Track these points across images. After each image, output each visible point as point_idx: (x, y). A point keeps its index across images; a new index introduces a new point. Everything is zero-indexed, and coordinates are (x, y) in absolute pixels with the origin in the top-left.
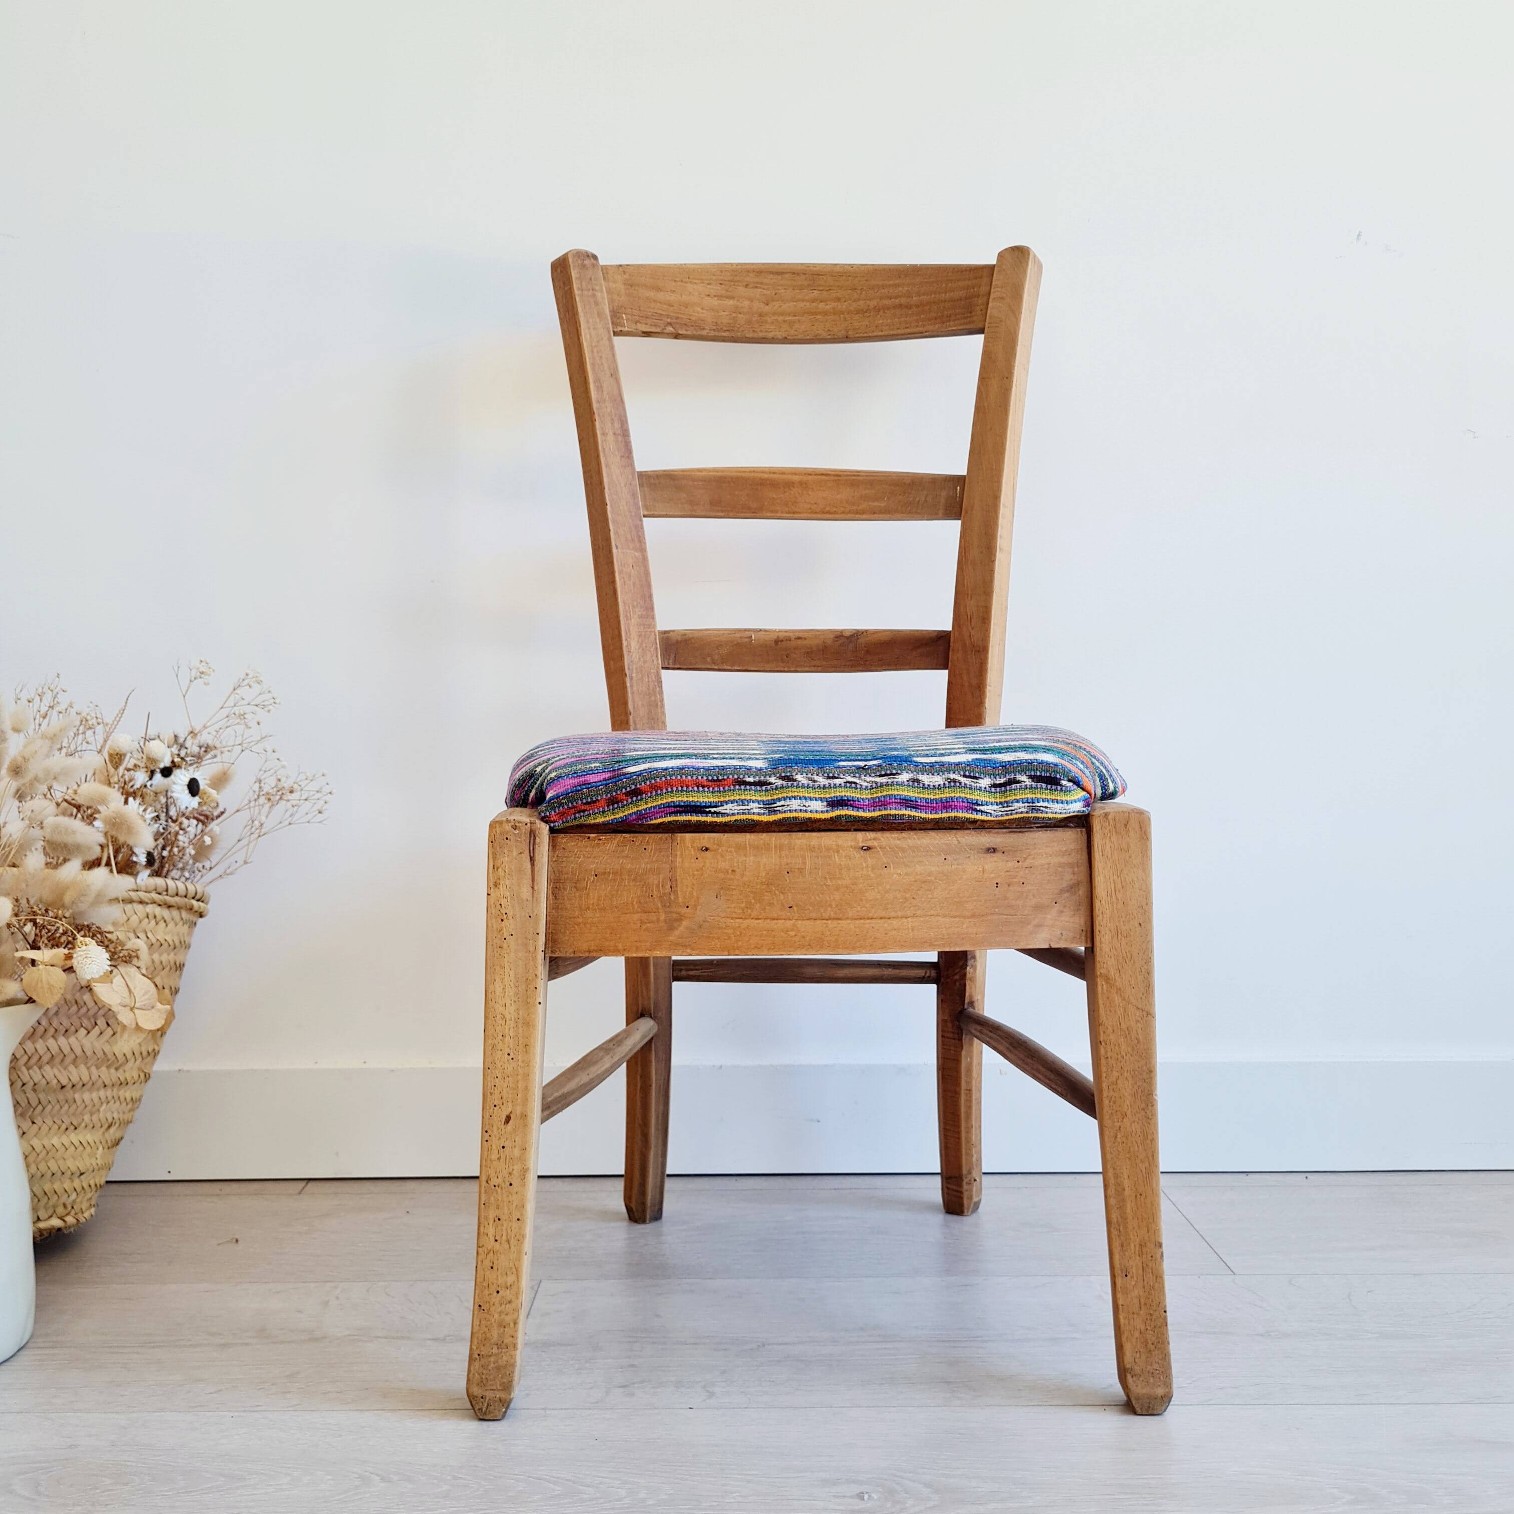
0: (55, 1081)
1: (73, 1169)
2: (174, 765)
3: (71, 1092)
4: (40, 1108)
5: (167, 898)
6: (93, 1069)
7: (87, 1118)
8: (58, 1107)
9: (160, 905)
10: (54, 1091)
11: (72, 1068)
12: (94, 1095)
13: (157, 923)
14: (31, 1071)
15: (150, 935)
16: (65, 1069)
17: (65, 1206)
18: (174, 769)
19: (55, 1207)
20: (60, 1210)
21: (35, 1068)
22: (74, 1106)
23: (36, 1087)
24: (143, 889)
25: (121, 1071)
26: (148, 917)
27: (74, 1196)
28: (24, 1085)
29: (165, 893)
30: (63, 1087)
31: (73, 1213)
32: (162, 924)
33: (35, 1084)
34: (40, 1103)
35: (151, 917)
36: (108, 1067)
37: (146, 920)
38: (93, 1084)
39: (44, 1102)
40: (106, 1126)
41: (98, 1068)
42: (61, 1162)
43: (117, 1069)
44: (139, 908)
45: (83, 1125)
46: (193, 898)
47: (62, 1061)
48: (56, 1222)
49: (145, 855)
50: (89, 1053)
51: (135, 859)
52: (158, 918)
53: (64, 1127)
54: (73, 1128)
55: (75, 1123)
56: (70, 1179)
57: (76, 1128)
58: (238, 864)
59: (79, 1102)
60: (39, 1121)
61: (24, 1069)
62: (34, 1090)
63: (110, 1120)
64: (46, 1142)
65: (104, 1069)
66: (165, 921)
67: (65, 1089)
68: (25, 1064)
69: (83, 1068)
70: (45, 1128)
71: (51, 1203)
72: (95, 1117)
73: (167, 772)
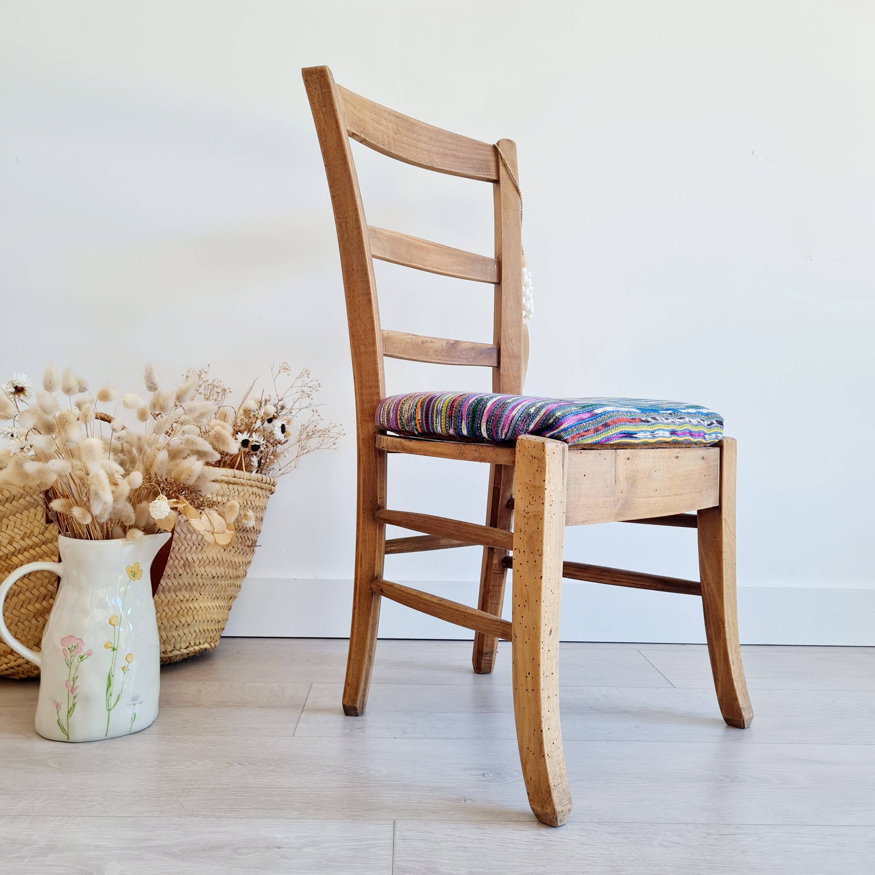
0: (210, 574)
1: (216, 619)
2: (274, 417)
3: (217, 580)
4: (204, 587)
5: (262, 484)
6: (226, 569)
7: (222, 593)
8: (211, 587)
9: (258, 488)
10: (210, 579)
11: (217, 568)
12: (226, 583)
13: (256, 497)
14: (200, 569)
15: (253, 503)
16: (215, 568)
17: (211, 637)
18: (273, 419)
19: (207, 638)
20: (209, 640)
21: (202, 567)
22: (218, 587)
23: (202, 577)
24: (253, 479)
25: (237, 571)
26: (253, 494)
27: (215, 633)
28: (197, 575)
29: (261, 482)
30: (213, 577)
31: (213, 641)
32: (258, 497)
33: (202, 575)
34: (204, 585)
35: (254, 493)
36: (232, 568)
37: (252, 495)
38: (226, 576)
39: (206, 585)
40: (229, 598)
41: (228, 568)
42: (211, 615)
43: (236, 570)
44: (250, 489)
45: (221, 597)
46: (272, 485)
47: (214, 564)
48: (207, 646)
49: (257, 462)
50: (225, 561)
51: (252, 464)
52: (257, 494)
53: (213, 598)
54: (216, 598)
55: (218, 596)
56: (214, 624)
57: (218, 598)
58: (291, 468)
59: (220, 585)
60: (203, 594)
61: (197, 567)
62: (202, 578)
63: (231, 596)
64: (206, 605)
65: (230, 569)
66: (259, 496)
67: (214, 578)
68: (198, 565)
69: (222, 568)
70: (205, 597)
71: (206, 636)
72: (225, 594)
73: (270, 421)
